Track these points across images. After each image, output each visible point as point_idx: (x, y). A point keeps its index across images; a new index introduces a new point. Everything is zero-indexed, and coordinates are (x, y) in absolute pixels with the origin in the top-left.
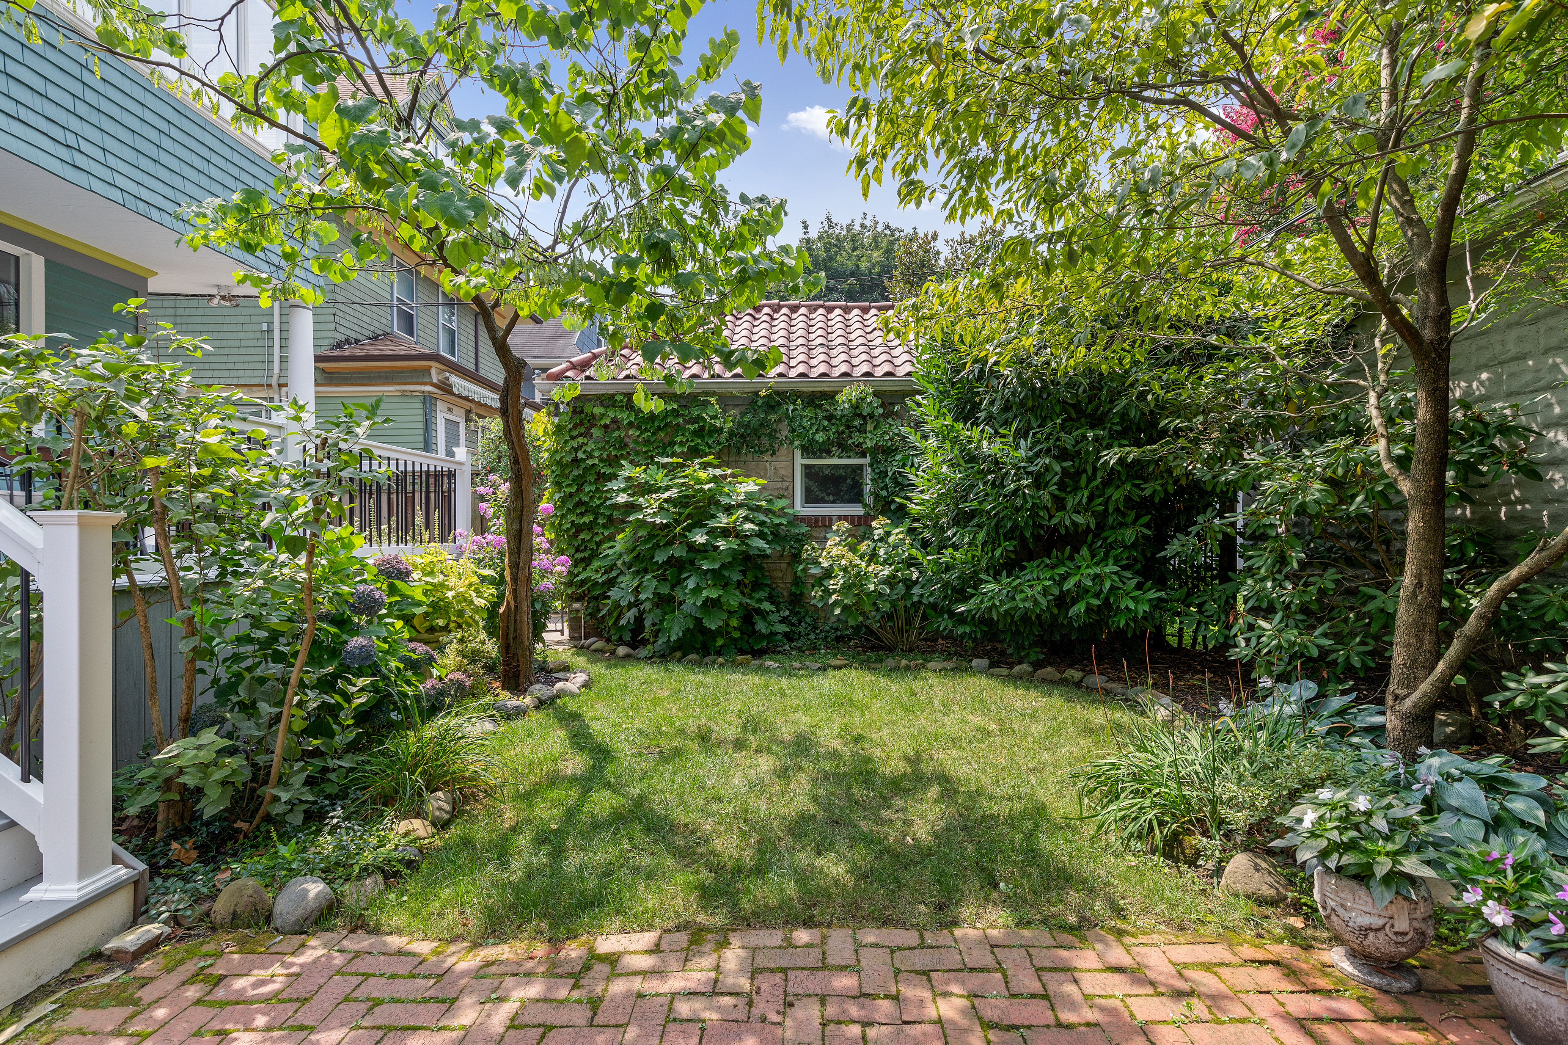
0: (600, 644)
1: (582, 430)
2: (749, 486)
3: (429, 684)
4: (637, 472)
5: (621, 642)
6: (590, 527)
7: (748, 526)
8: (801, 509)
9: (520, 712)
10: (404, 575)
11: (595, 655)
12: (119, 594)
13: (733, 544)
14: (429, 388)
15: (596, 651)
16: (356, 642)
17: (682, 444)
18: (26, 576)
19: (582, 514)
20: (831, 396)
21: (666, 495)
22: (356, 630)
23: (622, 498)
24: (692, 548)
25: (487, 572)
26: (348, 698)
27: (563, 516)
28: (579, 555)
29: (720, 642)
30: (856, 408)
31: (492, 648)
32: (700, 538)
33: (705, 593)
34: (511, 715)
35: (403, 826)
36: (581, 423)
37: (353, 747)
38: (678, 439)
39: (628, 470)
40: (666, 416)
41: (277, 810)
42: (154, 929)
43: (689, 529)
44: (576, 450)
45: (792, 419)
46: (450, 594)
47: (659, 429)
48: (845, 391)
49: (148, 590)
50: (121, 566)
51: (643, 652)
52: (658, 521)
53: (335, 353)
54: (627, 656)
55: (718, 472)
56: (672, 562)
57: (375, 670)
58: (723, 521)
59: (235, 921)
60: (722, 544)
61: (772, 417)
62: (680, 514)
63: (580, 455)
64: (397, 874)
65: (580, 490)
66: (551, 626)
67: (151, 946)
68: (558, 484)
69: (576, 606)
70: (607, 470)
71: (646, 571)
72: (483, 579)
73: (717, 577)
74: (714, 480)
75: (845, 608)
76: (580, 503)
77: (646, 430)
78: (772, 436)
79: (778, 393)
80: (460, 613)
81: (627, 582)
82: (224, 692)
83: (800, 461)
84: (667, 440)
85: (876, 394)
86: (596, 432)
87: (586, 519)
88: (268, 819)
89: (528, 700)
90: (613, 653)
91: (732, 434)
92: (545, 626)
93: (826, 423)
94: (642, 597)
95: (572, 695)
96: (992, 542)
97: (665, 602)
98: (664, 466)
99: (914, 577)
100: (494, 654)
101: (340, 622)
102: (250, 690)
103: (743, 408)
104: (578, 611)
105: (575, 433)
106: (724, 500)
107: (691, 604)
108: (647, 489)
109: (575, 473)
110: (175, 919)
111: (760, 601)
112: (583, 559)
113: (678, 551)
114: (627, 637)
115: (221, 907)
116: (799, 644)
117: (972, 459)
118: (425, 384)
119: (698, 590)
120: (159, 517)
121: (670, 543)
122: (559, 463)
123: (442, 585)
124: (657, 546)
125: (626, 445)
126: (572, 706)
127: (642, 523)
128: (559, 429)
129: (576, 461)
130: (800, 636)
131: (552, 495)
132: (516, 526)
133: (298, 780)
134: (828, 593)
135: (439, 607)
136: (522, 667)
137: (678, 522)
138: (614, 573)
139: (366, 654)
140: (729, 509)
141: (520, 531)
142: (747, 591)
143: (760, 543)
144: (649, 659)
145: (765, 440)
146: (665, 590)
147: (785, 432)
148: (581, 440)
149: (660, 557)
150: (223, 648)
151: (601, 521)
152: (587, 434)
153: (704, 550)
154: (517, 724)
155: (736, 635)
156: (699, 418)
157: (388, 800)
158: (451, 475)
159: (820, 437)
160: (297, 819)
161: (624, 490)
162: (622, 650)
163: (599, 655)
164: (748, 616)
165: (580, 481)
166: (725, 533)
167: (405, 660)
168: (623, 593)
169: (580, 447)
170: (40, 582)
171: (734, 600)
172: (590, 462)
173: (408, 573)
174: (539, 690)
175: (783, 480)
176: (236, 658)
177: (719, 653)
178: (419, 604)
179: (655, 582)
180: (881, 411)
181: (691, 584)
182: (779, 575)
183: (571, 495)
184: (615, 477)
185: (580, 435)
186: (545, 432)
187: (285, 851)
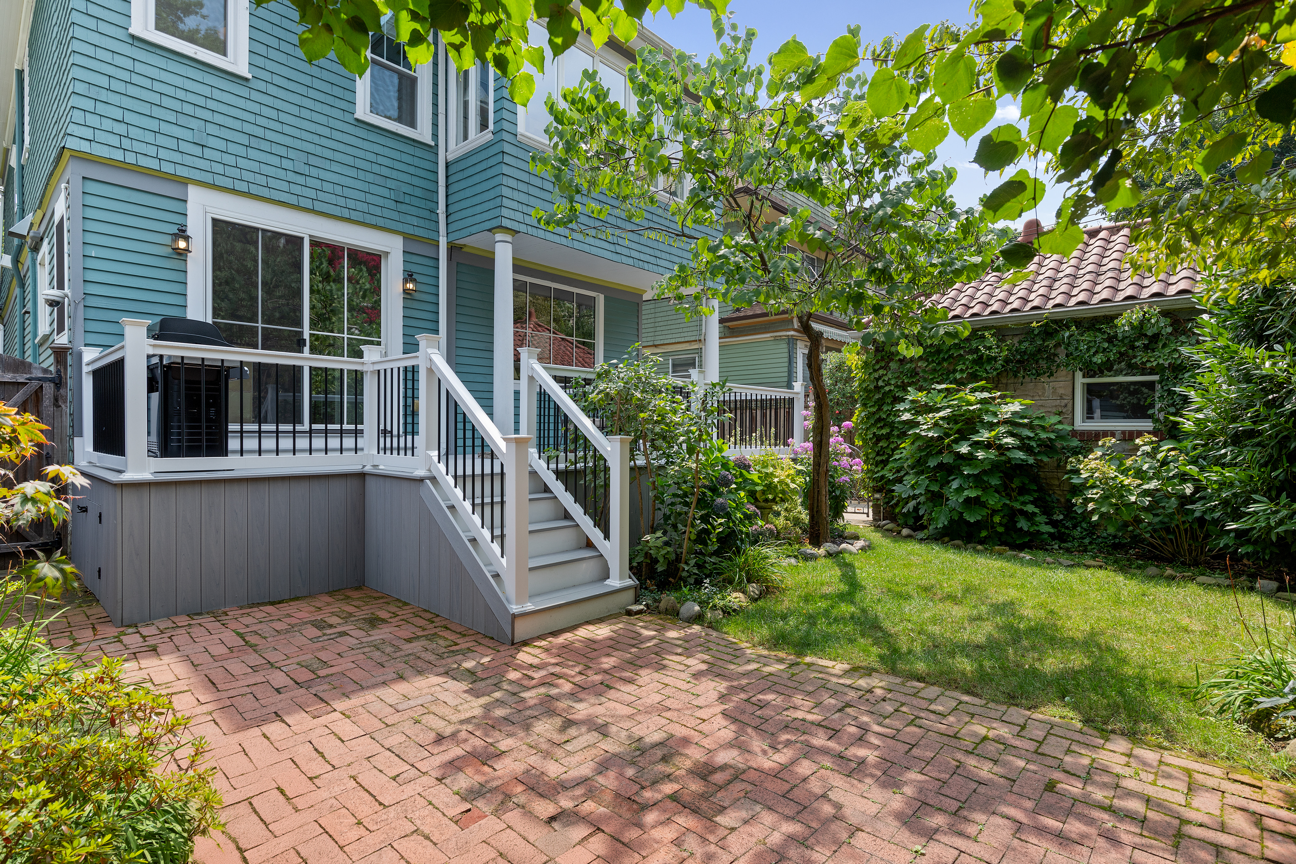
0: (890, 526)
1: (883, 364)
2: (1015, 406)
3: (754, 527)
4: (921, 396)
5: (906, 525)
6: (888, 437)
7: (1009, 440)
8: (1080, 424)
9: (813, 557)
10: (747, 467)
11: (886, 533)
12: (631, 469)
13: (992, 454)
14: (792, 333)
15: (887, 530)
16: (720, 500)
17: (962, 370)
18: (605, 461)
19: (882, 428)
20: (1110, 319)
21: (942, 414)
22: (720, 495)
23: (906, 416)
24: (959, 456)
25: (800, 468)
26: (714, 528)
27: (867, 429)
28: (879, 458)
29: (984, 534)
30: (1140, 329)
31: (805, 517)
32: (964, 449)
33: (966, 493)
34: (808, 558)
35: (735, 595)
36: (883, 359)
37: (716, 553)
38: (959, 368)
39: (913, 395)
40: (949, 350)
41: (684, 574)
42: (642, 607)
43: (956, 441)
44: (877, 380)
45: (1068, 345)
46: (776, 480)
47: (944, 359)
48: (1125, 315)
49: (640, 468)
50: (632, 458)
51: (921, 535)
52: (930, 434)
53: (735, 315)
54: (909, 537)
55: (986, 395)
56: (941, 466)
57: (728, 516)
58: (985, 435)
59: (667, 612)
60: (981, 455)
61: (1051, 343)
62: (951, 429)
63: (880, 383)
64: (729, 613)
65: (880, 409)
66: (850, 509)
67: (640, 612)
68: (864, 405)
69: (877, 496)
70: (900, 394)
71: (922, 473)
72: (799, 472)
73: (978, 480)
74: (983, 401)
75: (1102, 515)
76: (880, 420)
77: (933, 361)
78: (1051, 358)
79: (1055, 322)
80: (783, 492)
81: (910, 480)
82: (667, 518)
83: (1080, 380)
84: (951, 368)
85: (1165, 313)
86: (893, 365)
87: (884, 431)
88: (681, 578)
89: (822, 551)
90: (899, 533)
91: (1007, 361)
92: (844, 507)
93: (1106, 345)
94: (917, 492)
95: (851, 553)
96: (1272, 463)
97: (936, 498)
98: (940, 391)
99: (1188, 492)
100: (807, 521)
101: (714, 490)
102: (676, 519)
103: (1021, 337)
104: (878, 500)
105: (877, 367)
106: (986, 418)
107: (955, 501)
108: (929, 409)
109: (877, 397)
110: (647, 605)
111: (1024, 503)
112: (882, 461)
113: (947, 458)
114: (911, 522)
115: (662, 605)
116: (1068, 545)
117: (1248, 378)
118: (789, 330)
119: (960, 489)
120: (645, 437)
121: (940, 452)
122: (866, 390)
123: (772, 474)
124: (929, 455)
125: (917, 374)
126: (848, 558)
127: (918, 437)
128: (866, 364)
129: (877, 388)
130: (1074, 539)
131: (860, 412)
132: (818, 439)
133: (692, 562)
134: (1087, 501)
135: (770, 487)
136: (821, 531)
137: (948, 435)
138: (902, 473)
139: (723, 507)
140: (991, 426)
141: (821, 441)
142: (1014, 494)
143: (1021, 455)
144: (921, 540)
145: (1043, 363)
146: (935, 488)
147: (1062, 356)
148: (881, 372)
149: (932, 463)
150: (667, 498)
151: (896, 433)
152: (885, 368)
153: (969, 458)
154: (810, 564)
155: (1001, 529)
156: (977, 350)
157: (731, 582)
158: (791, 401)
159: (1098, 359)
160: (692, 580)
161: (908, 411)
162: (905, 532)
163: (888, 534)
164: (1012, 515)
165: (880, 403)
166: (988, 446)
167: (745, 514)
168: (904, 488)
169: (880, 377)
170: (610, 463)
171: (993, 501)
172: (887, 389)
173: (749, 466)
174: (828, 546)
175: (1061, 398)
176: (673, 504)
177: (981, 542)
178: (757, 484)
179: (927, 482)
180: (1169, 330)
181: (955, 485)
182: (1057, 483)
183: (874, 413)
184: (903, 400)
185: (881, 368)
186: (857, 368)
187: (685, 590)
